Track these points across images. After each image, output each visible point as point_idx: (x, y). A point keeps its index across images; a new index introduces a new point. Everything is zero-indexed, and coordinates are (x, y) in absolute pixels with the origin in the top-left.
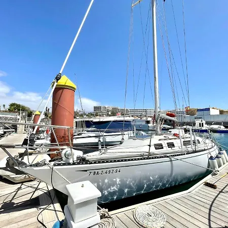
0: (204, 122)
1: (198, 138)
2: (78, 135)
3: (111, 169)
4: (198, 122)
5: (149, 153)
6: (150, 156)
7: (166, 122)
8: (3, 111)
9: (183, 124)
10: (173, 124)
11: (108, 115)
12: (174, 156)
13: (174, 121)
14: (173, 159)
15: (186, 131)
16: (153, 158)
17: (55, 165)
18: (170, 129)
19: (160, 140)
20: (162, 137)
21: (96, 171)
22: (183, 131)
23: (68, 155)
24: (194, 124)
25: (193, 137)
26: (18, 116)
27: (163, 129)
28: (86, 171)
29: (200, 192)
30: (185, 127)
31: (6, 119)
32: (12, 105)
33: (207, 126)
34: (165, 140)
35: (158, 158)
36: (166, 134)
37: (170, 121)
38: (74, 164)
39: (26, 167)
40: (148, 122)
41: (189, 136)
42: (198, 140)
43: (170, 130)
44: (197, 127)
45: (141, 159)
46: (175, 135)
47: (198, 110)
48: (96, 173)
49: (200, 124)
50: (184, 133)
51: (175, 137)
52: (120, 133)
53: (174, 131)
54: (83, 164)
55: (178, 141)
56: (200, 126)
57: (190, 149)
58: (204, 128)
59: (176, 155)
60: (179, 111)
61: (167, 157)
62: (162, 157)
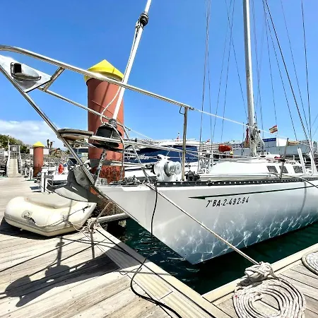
3: (237, 197)
26: (5, 152)
28: (203, 198)
35: (292, 181)
45: (274, 181)
48: (217, 203)
54: (199, 185)
61: (302, 180)
62: (297, 181)
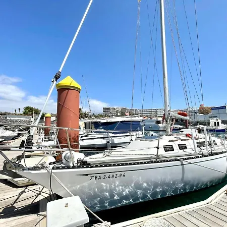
0: (220, 121)
1: (213, 139)
2: (86, 136)
3: (115, 174)
4: (212, 121)
5: (157, 155)
6: (158, 159)
7: (177, 121)
8: (19, 114)
9: (196, 124)
10: (185, 124)
11: (117, 116)
12: (186, 159)
13: (186, 120)
14: (184, 163)
15: (200, 131)
16: (161, 162)
17: (53, 168)
18: (182, 128)
19: (170, 141)
20: (173, 138)
21: (98, 175)
22: (197, 131)
23: (68, 158)
24: (209, 123)
25: (208, 137)
26: (31, 119)
27: (173, 130)
28: (87, 175)
29: (222, 203)
30: (198, 126)
31: (21, 121)
32: (27, 108)
33: (224, 126)
34: (176, 141)
35: (167, 161)
36: (177, 135)
37: (182, 120)
38: (74, 167)
39: (23, 170)
40: (158, 122)
41: (204, 136)
42: (214, 141)
43: (181, 130)
44: (212, 126)
45: (148, 163)
46: (187, 135)
47: (213, 109)
49: (215, 123)
50: (197, 133)
51: (188, 138)
52: (128, 134)
53: (186, 131)
54: (83, 167)
55: (191, 142)
56: (215, 125)
57: (205, 152)
58: (220, 128)
59: (188, 159)
60: (191, 109)
61: (178, 160)
62: (173, 160)
